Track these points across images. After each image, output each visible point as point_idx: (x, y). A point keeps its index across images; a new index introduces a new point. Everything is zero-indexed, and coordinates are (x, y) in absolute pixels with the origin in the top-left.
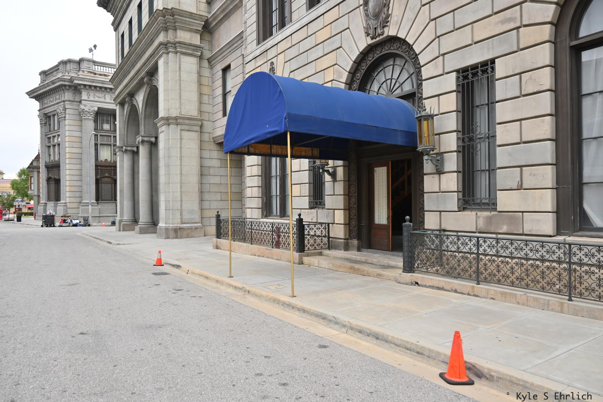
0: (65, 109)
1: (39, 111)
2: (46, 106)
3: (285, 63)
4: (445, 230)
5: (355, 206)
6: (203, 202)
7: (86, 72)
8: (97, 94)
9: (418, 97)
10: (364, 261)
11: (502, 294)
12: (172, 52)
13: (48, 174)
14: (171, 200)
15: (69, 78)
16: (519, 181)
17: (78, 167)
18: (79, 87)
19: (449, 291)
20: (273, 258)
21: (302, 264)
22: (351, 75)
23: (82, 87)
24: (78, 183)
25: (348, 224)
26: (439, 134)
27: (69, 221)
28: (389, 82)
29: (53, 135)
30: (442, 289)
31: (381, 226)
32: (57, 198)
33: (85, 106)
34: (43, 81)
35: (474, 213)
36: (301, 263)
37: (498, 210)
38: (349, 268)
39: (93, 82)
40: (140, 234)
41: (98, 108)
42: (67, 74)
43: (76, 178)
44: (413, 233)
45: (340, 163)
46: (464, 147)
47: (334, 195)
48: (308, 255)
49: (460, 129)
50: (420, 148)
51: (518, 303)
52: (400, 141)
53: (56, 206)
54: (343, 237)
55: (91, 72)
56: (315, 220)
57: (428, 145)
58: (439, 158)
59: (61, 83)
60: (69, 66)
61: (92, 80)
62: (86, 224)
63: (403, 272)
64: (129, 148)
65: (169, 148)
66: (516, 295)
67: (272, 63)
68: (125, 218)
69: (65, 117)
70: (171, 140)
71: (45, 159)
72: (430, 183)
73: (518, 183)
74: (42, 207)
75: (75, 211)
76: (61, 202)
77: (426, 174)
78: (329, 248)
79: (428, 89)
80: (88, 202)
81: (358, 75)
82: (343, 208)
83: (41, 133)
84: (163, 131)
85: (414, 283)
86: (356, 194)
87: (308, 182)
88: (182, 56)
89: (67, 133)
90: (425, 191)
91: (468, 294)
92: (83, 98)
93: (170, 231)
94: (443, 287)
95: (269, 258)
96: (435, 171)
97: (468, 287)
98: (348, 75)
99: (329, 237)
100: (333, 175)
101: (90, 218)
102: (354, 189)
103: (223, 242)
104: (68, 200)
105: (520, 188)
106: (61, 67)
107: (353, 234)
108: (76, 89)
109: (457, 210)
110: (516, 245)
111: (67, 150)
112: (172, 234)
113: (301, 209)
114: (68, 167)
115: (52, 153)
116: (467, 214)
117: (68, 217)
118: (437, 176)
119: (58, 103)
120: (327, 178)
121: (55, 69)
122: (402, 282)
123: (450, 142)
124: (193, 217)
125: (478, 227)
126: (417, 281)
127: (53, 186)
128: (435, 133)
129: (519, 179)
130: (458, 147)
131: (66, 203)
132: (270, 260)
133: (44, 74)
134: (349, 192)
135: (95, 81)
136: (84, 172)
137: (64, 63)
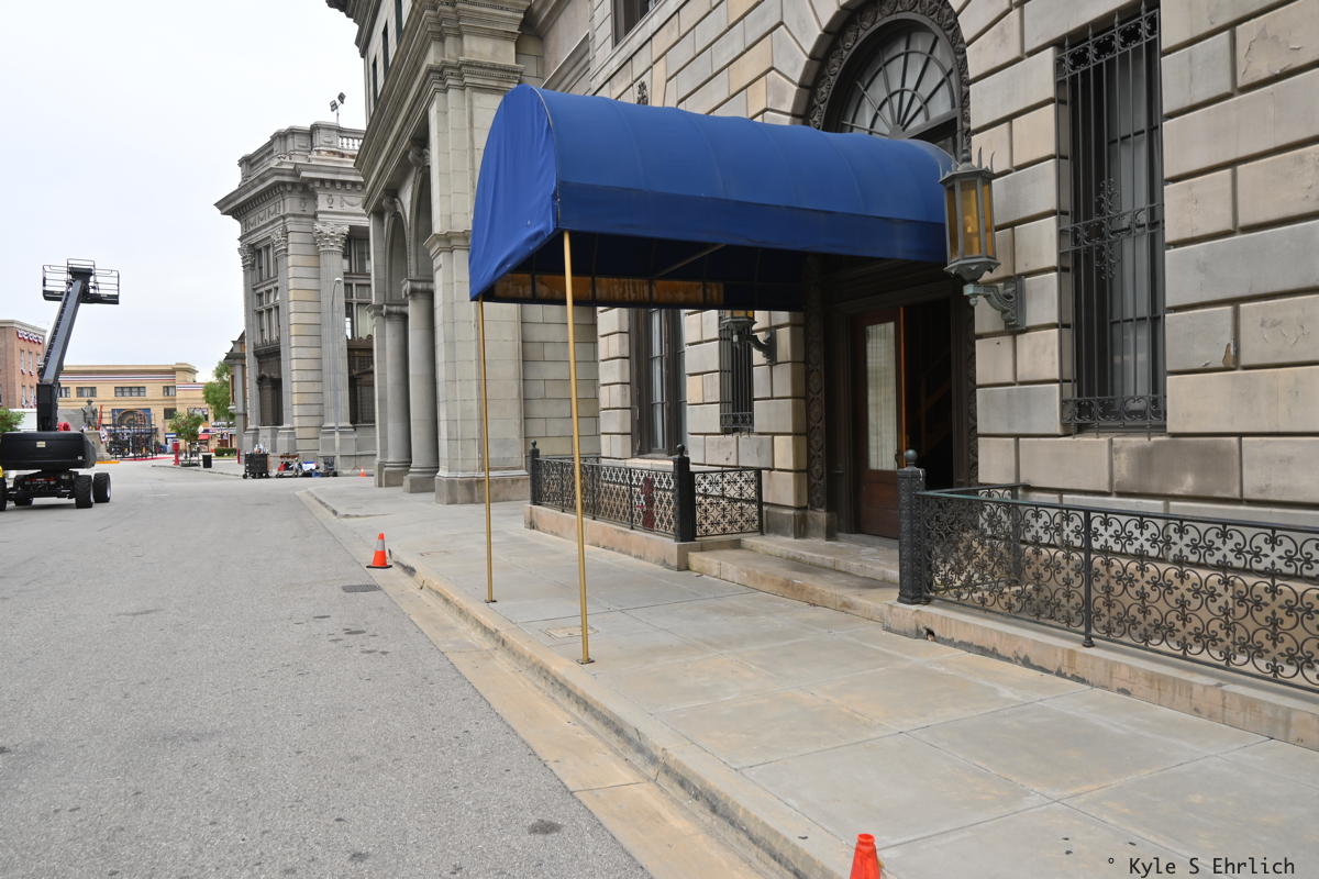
0: (286, 233)
1: (240, 239)
2: (252, 229)
3: (667, 81)
4: (1028, 488)
5: (820, 424)
6: (530, 422)
7: (323, 153)
8: (346, 198)
9: (963, 129)
10: (828, 564)
11: (1152, 678)
12: (455, 87)
13: (260, 371)
14: (459, 418)
15: (292, 167)
16: (1228, 345)
17: (314, 352)
18: (311, 186)
19: (1008, 660)
20: (630, 554)
21: (688, 569)
22: (806, 92)
23: (317, 184)
24: (316, 387)
25: (803, 471)
26: (1012, 225)
27: (296, 465)
28: (896, 99)
29: (267, 288)
30: (991, 653)
31: (883, 476)
32: (277, 420)
33: (324, 224)
34: (245, 177)
35: (1104, 440)
36: (684, 566)
37: (1169, 430)
38: (782, 584)
39: (338, 173)
40: (411, 492)
41: (351, 227)
42: (287, 160)
43: (311, 376)
44: (924, 497)
45: (783, 317)
46: (1076, 255)
47: (772, 398)
48: (702, 549)
49: (1067, 205)
50: (952, 266)
51: (1196, 710)
52: (900, 248)
53: (274, 436)
54: (792, 504)
55: (334, 153)
56: (732, 462)
57: (977, 254)
58: (1009, 290)
59: (276, 179)
60: (292, 143)
61: (336, 170)
62: (331, 472)
63: (900, 600)
64: (394, 309)
65: (453, 303)
66: (1189, 686)
67: (642, 86)
68: (391, 459)
69: (286, 250)
70: (455, 284)
71: (254, 337)
72: (990, 360)
73: (1227, 351)
74: (251, 438)
75: (310, 445)
76: (285, 426)
77: (981, 337)
78: (761, 530)
79: (985, 103)
80: (332, 425)
81: (824, 89)
82: (790, 431)
83: (246, 285)
84: (440, 266)
85: (925, 632)
86: (821, 396)
87: (717, 368)
88: (476, 95)
89: (292, 283)
90: (979, 381)
91: (1059, 674)
92: (320, 208)
93: (458, 487)
94: (994, 649)
95: (624, 553)
96: (1001, 327)
97: (1060, 654)
98: (798, 91)
99: (760, 502)
100: (770, 349)
101: (338, 457)
102: (817, 382)
103: (545, 512)
104: (296, 422)
105: (1233, 363)
106: (276, 147)
107: (818, 495)
108: (306, 189)
109: (1058, 430)
110: (1193, 534)
111: (293, 318)
112: (461, 493)
113: (706, 434)
114: (294, 352)
115: (266, 327)
116: (1086, 443)
117: (294, 457)
118: (1006, 341)
119: (273, 222)
120: (758, 356)
121: (266, 151)
122: (894, 627)
123: (1042, 244)
124: (507, 455)
125: (1116, 481)
126: (929, 626)
127: (268, 393)
128: (998, 222)
129: (1228, 339)
130: (1061, 255)
131: (291, 429)
132: (624, 558)
133: (247, 162)
134: (808, 389)
135: (342, 170)
136: (326, 363)
137: (282, 136)
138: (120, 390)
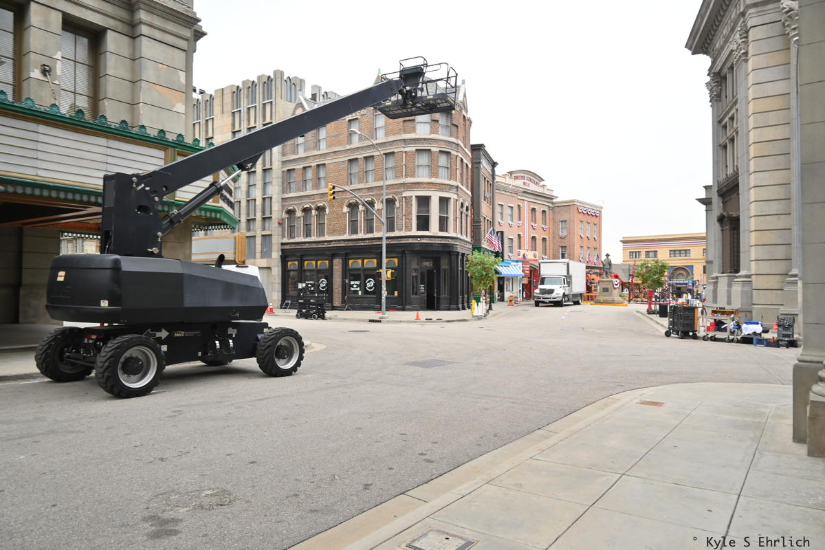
1: (709, 72)
2: (717, 53)
17: (779, 176)
24: (780, 222)
27: (732, 325)
32: (735, 264)
53: (730, 285)
62: (786, 340)
69: (746, 54)
74: (711, 288)
75: (772, 297)
76: (742, 273)
83: (713, 121)
89: (751, 93)
104: (754, 268)
111: (752, 137)
114: (755, 180)
115: (730, 161)
127: (728, 237)
131: (749, 276)
138: (673, 253)
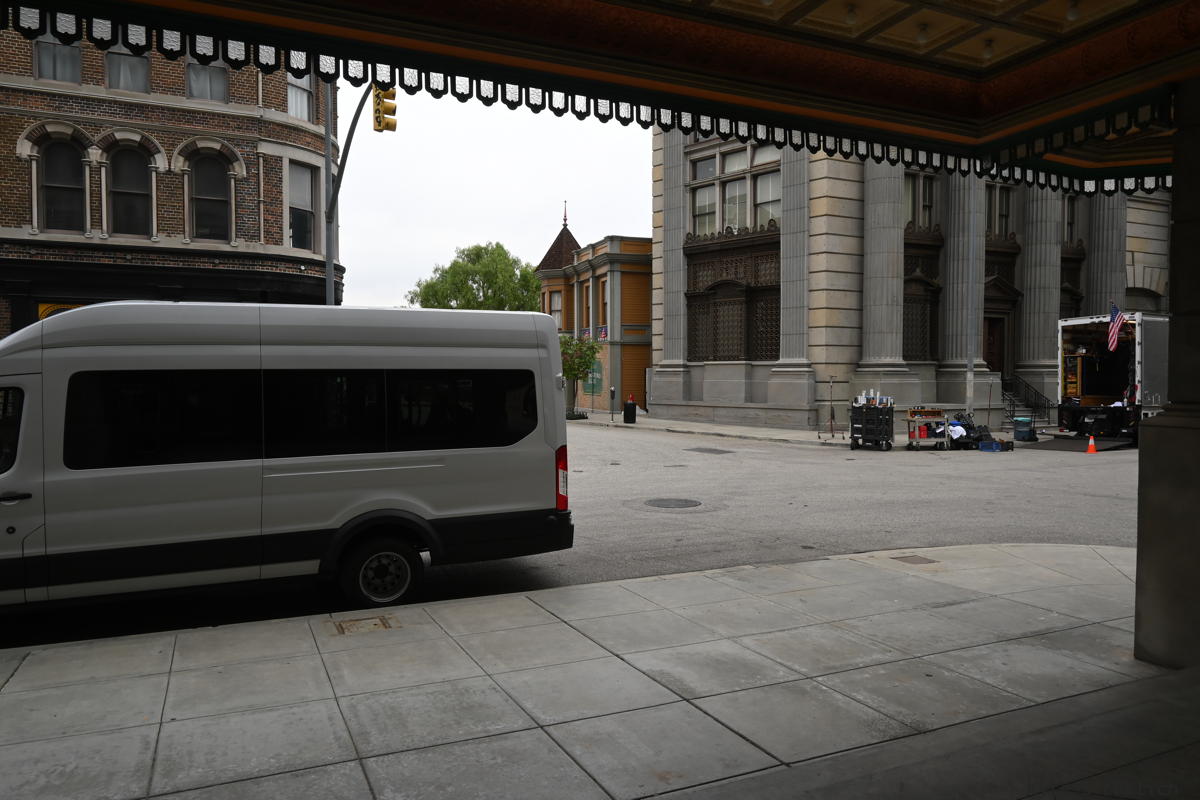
13: (692, 278)
17: (850, 244)
24: (852, 300)
32: (761, 351)
43: (844, 281)
71: (684, 228)
74: (680, 379)
75: (839, 391)
76: (781, 361)
104: (819, 355)
115: (718, 206)
131: (809, 366)
